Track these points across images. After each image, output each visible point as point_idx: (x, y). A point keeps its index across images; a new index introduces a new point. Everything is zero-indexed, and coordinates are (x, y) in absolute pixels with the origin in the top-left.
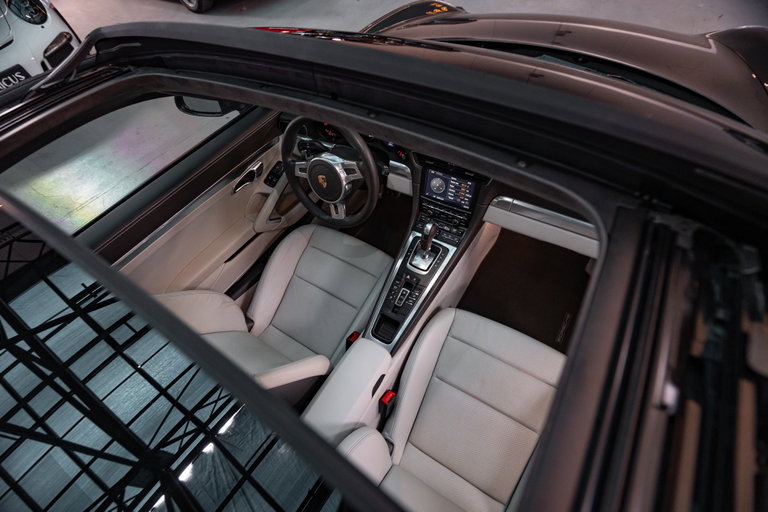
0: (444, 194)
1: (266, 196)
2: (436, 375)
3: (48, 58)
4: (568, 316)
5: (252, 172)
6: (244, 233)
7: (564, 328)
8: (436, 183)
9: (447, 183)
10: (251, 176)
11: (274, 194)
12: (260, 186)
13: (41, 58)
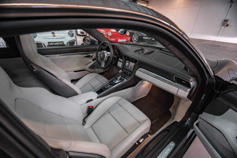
0: (128, 67)
1: (91, 62)
2: (108, 111)
3: (69, 42)
4: (158, 119)
5: (90, 56)
6: (81, 67)
7: (155, 121)
8: (127, 64)
9: (129, 63)
10: (89, 56)
11: (93, 63)
12: (90, 60)
13: (68, 42)
